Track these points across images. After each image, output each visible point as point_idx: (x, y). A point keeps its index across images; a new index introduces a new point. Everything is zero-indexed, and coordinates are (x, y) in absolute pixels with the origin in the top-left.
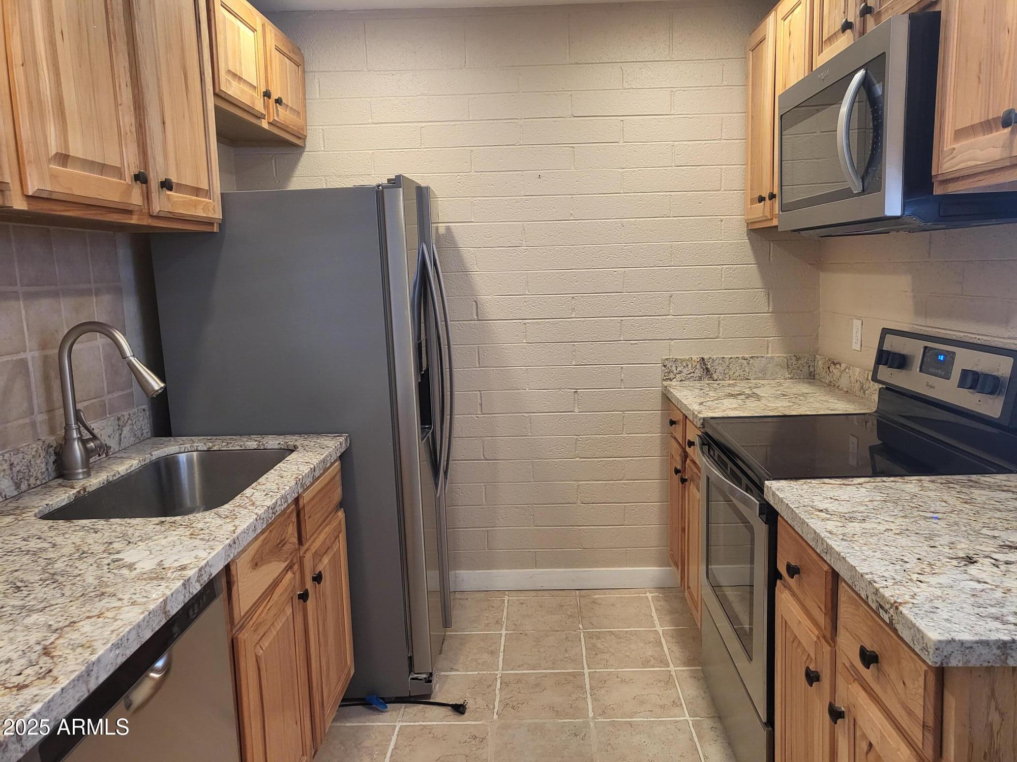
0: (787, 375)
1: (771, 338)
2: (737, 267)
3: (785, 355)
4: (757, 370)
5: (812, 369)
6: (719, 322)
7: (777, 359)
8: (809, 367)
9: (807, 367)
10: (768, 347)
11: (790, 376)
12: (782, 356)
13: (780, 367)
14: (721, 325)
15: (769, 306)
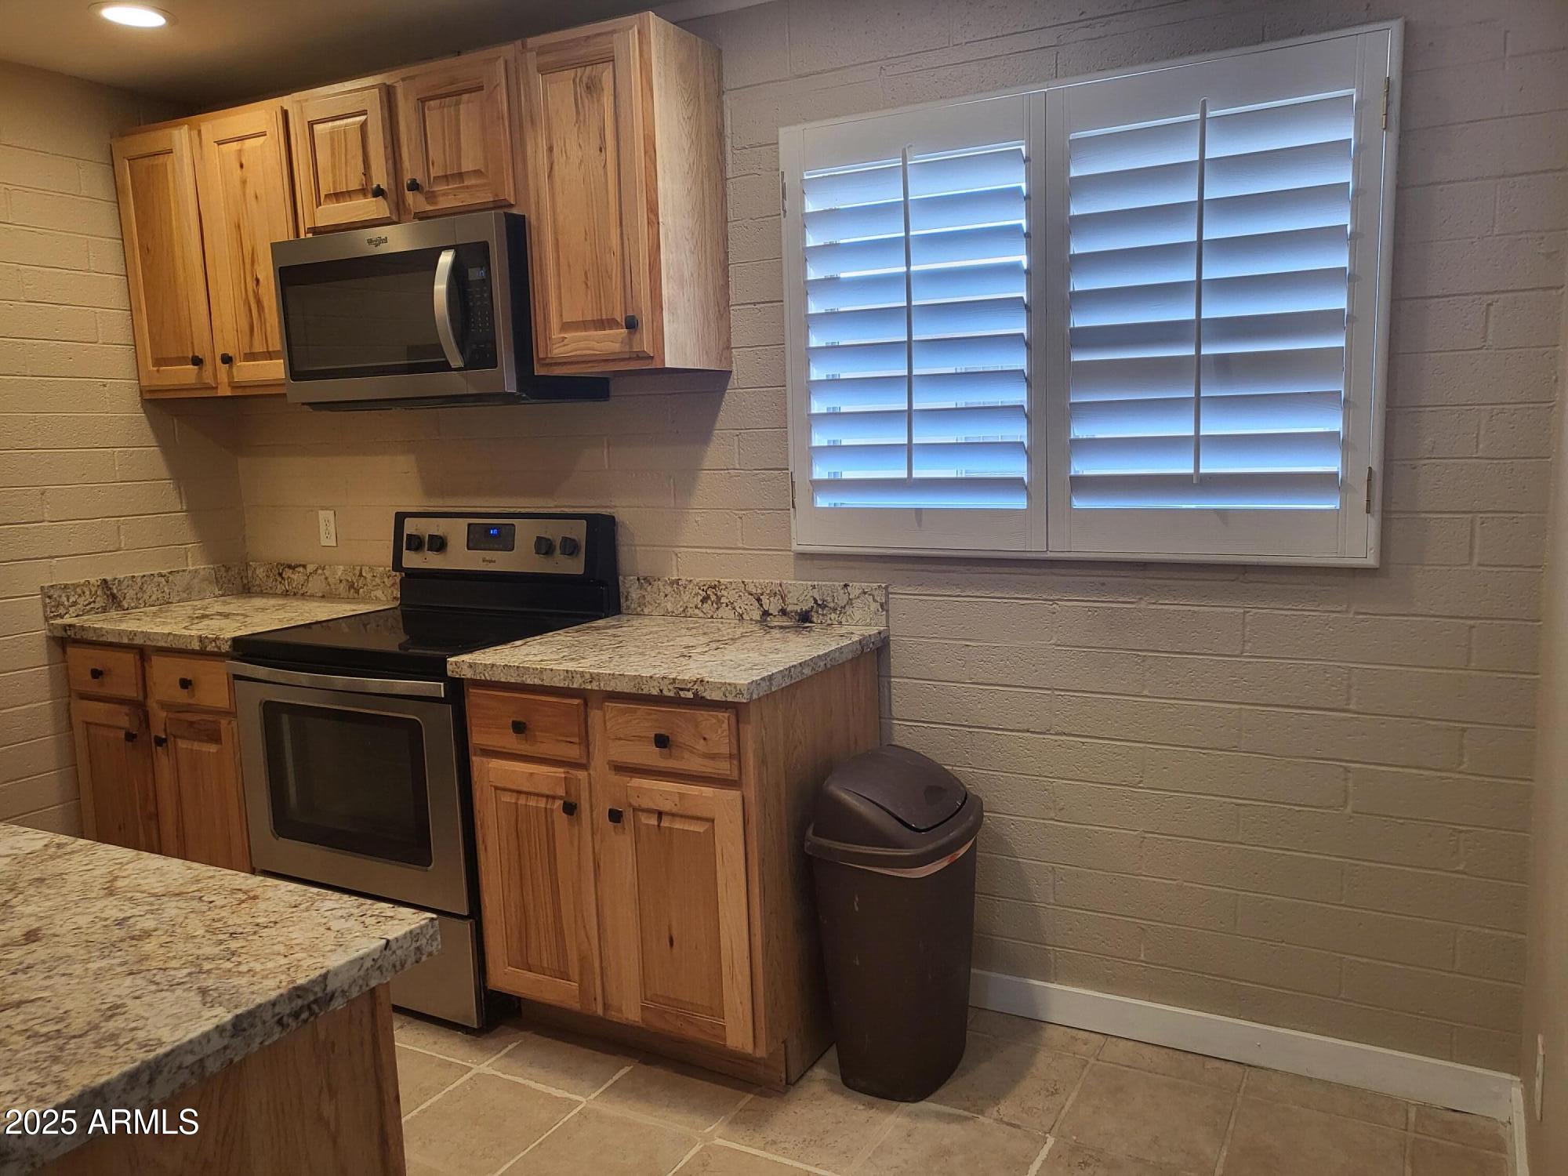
0: (217, 592)
1: (191, 545)
2: (133, 451)
3: (212, 566)
4: (180, 589)
5: (245, 581)
6: (119, 527)
7: (202, 573)
8: (242, 578)
9: (239, 579)
10: (187, 558)
11: (220, 592)
12: (209, 568)
13: (207, 582)
14: (122, 532)
15: (181, 503)
